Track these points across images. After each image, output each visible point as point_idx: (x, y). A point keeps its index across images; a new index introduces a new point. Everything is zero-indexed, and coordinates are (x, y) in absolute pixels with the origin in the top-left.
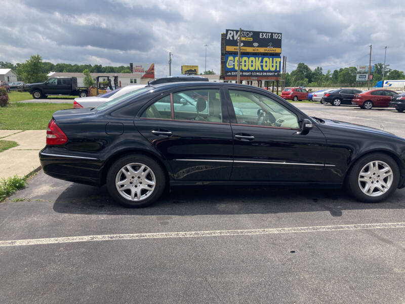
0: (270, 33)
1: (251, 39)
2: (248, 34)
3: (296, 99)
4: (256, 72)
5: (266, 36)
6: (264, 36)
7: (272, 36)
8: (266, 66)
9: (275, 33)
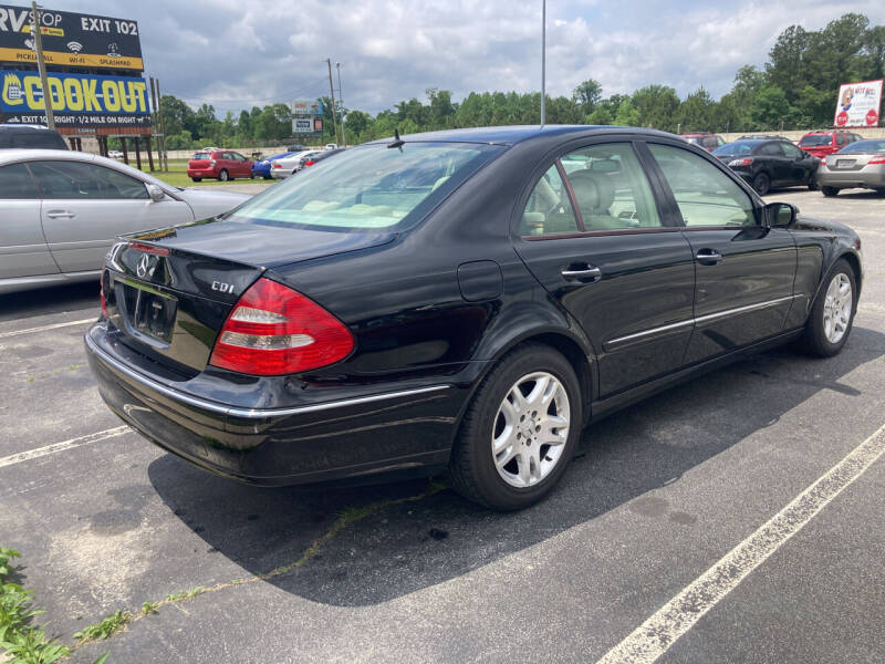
0: (107, 19)
1: (61, 33)
2: (48, 19)
3: (224, 175)
4: (90, 114)
5: (98, 24)
6: (94, 26)
7: (113, 26)
8: (112, 101)
9: (121, 21)
